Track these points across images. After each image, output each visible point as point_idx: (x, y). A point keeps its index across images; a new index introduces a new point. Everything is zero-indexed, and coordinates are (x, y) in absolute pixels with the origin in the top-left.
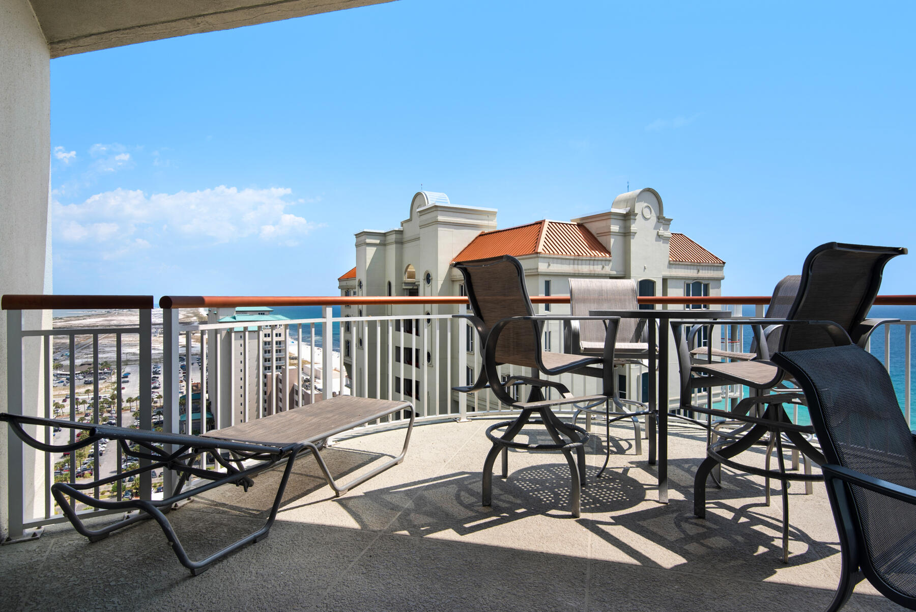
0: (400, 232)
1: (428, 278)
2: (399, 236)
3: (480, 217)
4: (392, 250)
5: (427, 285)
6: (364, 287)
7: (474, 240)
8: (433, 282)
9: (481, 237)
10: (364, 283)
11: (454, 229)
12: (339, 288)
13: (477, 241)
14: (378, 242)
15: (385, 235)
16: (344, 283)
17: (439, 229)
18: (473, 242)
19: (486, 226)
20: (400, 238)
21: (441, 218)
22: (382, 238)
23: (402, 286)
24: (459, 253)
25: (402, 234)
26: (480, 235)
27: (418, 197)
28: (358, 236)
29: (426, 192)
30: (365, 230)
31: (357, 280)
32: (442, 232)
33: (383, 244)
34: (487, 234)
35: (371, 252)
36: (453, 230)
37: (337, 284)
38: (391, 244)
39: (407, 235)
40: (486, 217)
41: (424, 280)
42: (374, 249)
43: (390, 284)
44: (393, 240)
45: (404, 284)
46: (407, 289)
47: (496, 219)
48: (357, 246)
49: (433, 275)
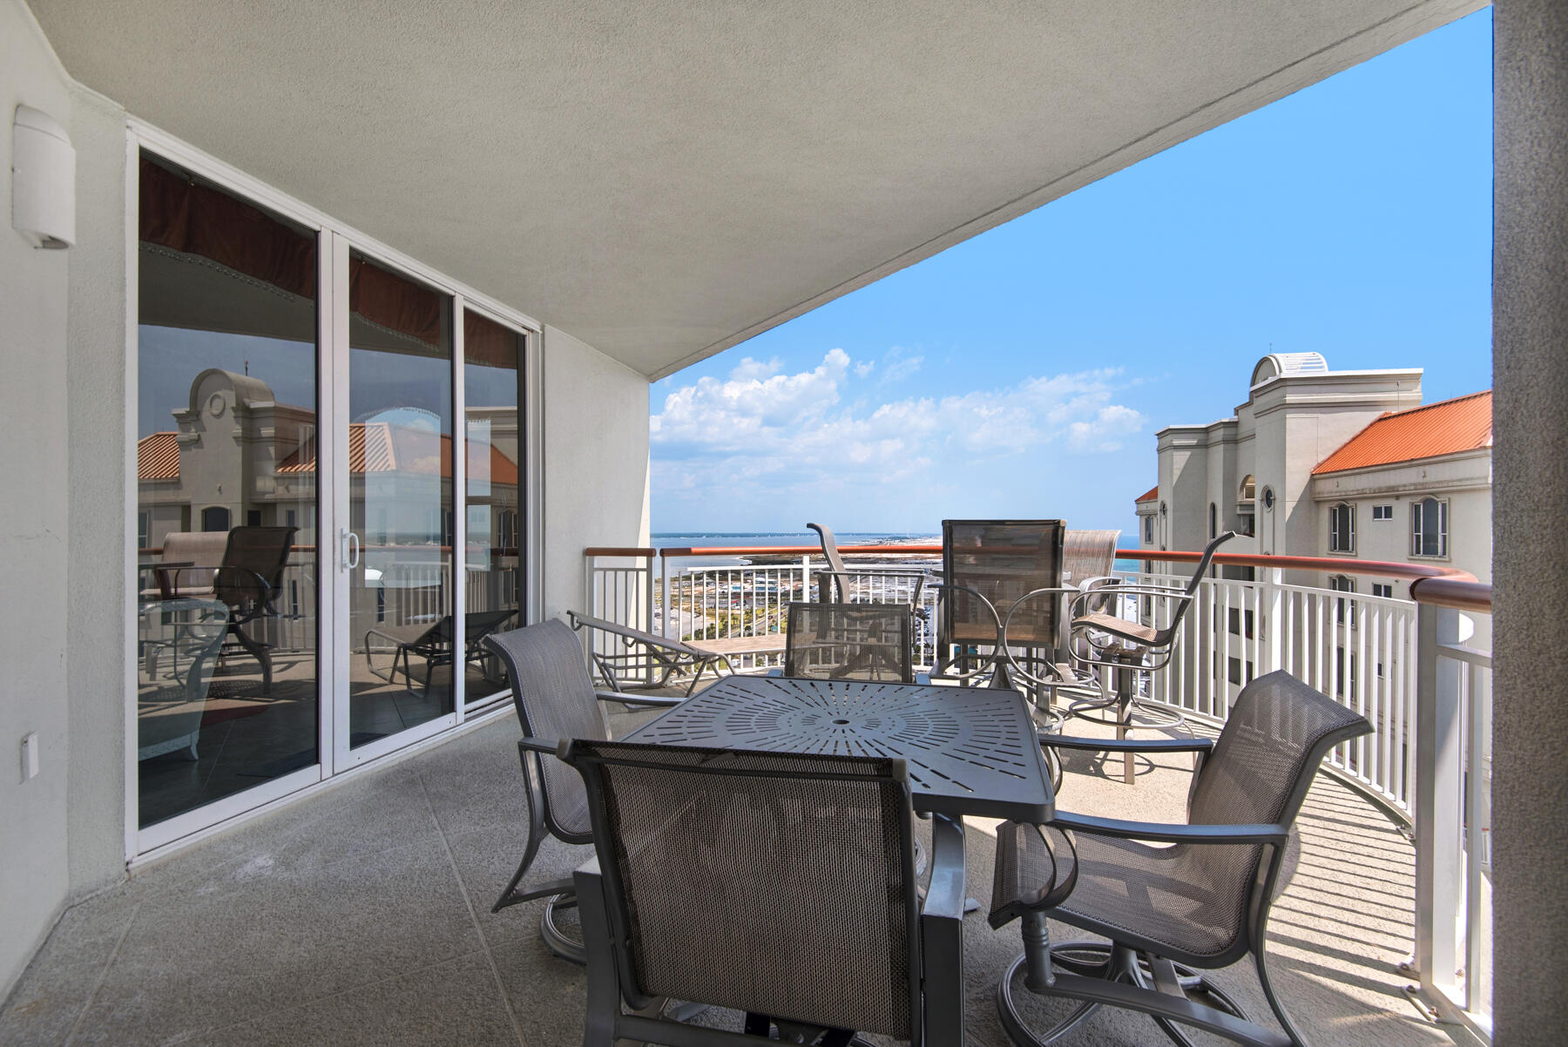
0: (1234, 424)
1: (1269, 498)
2: (1231, 431)
3: (1379, 387)
4: (1218, 454)
5: (1266, 509)
6: (1170, 514)
7: (1366, 429)
8: (1277, 504)
9: (1383, 422)
10: (1169, 507)
11: (1321, 413)
12: (1137, 514)
13: (1372, 429)
14: (1194, 442)
15: (1206, 430)
16: (1144, 507)
17: (1288, 416)
18: (1362, 432)
19: (1395, 401)
20: (1234, 434)
21: (1291, 398)
22: (1201, 436)
23: (1236, 510)
24: (1331, 453)
25: (1237, 427)
26: (1380, 420)
27: (1264, 365)
28: (1160, 435)
29: (1277, 355)
30: (1172, 427)
31: (1159, 503)
32: (1294, 421)
33: (1204, 446)
34: (1394, 416)
35: (1181, 459)
36: (1319, 415)
37: (1134, 508)
38: (1216, 444)
39: (1244, 430)
40: (1394, 386)
41: (1262, 500)
42: (1188, 453)
43: (1213, 507)
44: (1220, 438)
45: (1238, 507)
46: (1243, 515)
47: (1420, 387)
48: (1160, 451)
49: (1277, 493)
